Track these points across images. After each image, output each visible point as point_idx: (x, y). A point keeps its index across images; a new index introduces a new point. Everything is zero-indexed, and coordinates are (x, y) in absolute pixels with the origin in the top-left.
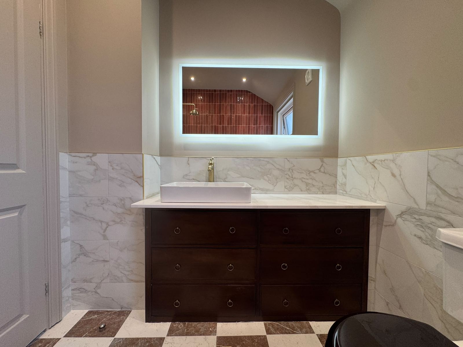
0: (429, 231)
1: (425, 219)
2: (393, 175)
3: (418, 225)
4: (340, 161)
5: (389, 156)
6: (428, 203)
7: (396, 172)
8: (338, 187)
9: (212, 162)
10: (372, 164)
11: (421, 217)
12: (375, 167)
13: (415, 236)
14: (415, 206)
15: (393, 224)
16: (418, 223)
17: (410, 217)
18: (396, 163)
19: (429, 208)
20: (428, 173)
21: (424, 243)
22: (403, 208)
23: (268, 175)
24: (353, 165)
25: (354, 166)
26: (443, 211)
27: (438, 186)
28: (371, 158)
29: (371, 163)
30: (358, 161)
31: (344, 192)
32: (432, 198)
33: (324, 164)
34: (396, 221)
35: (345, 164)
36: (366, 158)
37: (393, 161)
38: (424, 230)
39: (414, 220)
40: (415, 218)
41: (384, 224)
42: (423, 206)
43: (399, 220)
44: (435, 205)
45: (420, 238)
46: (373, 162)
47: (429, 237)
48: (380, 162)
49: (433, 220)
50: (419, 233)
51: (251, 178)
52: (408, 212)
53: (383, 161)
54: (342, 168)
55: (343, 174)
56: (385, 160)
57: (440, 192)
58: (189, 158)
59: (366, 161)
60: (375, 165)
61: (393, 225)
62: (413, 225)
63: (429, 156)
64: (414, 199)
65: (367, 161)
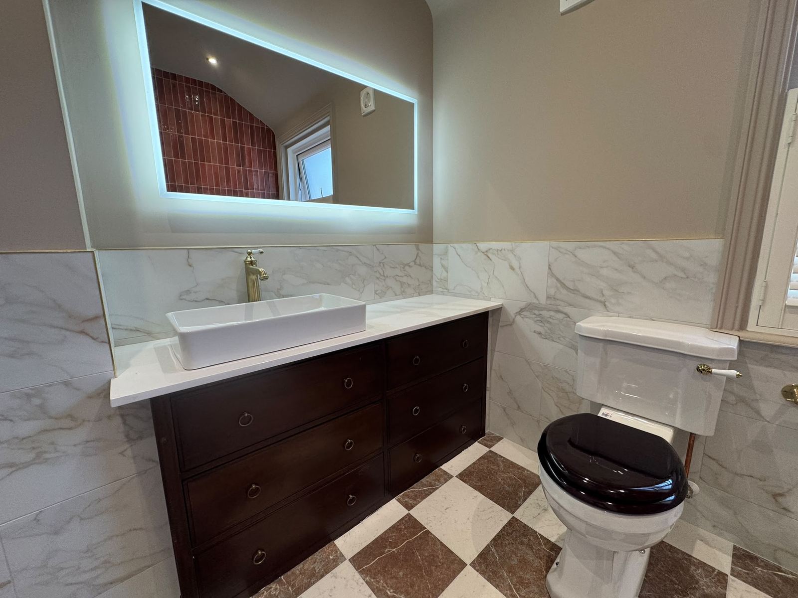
0: (547, 325)
1: (545, 313)
2: (512, 268)
3: (538, 320)
4: (437, 248)
5: (506, 245)
6: (548, 297)
7: (515, 264)
8: (435, 284)
9: (253, 259)
10: (485, 253)
11: (541, 312)
12: (489, 257)
13: (535, 332)
14: (535, 301)
15: (512, 323)
16: (539, 319)
17: (529, 313)
18: (515, 253)
19: (549, 302)
20: (549, 265)
21: (543, 338)
22: (523, 305)
23: (351, 276)
24: (457, 253)
25: (459, 256)
26: (562, 304)
27: (558, 280)
28: (483, 246)
29: (483, 253)
30: (465, 249)
31: (445, 290)
32: (552, 291)
33: (420, 254)
34: (514, 320)
35: (446, 253)
36: (477, 245)
37: (512, 251)
38: (543, 325)
39: (534, 316)
40: (535, 314)
41: (501, 324)
42: (543, 300)
43: (518, 318)
44: (554, 298)
45: (540, 333)
46: (487, 251)
47: (548, 331)
48: (495, 252)
49: (552, 313)
50: (539, 329)
51: (325, 284)
52: (528, 308)
53: (499, 252)
54: (441, 258)
55: (443, 266)
56: (501, 250)
57: (559, 285)
58: (190, 250)
59: (477, 250)
60: (490, 255)
61: (511, 325)
62: (533, 322)
63: (551, 248)
64: (534, 294)
65: (479, 250)
